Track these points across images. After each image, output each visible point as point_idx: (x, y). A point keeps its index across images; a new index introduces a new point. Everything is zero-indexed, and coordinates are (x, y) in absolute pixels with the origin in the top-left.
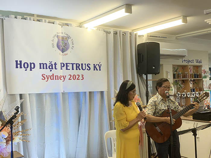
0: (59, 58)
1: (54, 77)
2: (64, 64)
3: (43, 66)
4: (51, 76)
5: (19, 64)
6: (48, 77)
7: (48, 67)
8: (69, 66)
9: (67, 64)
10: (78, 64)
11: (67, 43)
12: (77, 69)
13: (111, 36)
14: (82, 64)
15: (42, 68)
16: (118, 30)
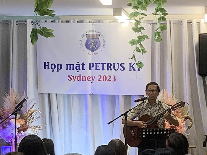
1: (81, 78)
2: (93, 64)
3: (70, 66)
4: (78, 77)
6: (75, 78)
7: (75, 68)
8: (99, 66)
9: (96, 64)
10: (109, 64)
11: (98, 41)
12: (108, 70)
14: (114, 64)
15: (69, 69)
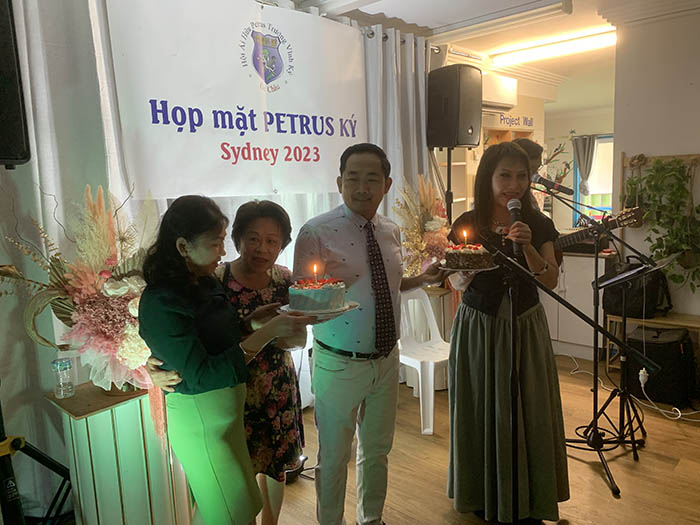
1: (252, 152)
2: (271, 116)
3: (222, 119)
4: (244, 148)
5: (160, 112)
6: (237, 151)
7: (234, 124)
8: (283, 122)
9: (278, 115)
10: (304, 118)
11: (277, 56)
12: (303, 132)
14: (314, 118)
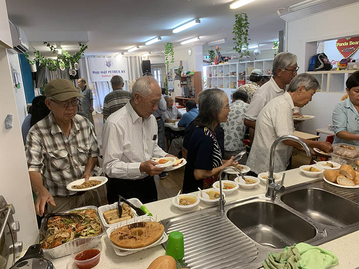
0: (108, 69)
11: (110, 63)
13: (129, 58)
14: (117, 71)
15: (102, 73)
16: (132, 56)
